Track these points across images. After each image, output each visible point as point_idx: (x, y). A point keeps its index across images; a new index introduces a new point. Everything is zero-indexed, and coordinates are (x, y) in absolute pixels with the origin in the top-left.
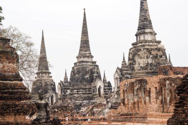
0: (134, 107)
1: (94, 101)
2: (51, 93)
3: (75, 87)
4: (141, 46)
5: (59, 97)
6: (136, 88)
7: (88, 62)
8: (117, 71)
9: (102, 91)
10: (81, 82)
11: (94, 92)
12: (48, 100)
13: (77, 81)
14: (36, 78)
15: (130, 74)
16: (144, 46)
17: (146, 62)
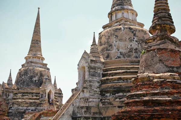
7: (38, 63)
9: (52, 96)
10: (27, 85)
13: (23, 83)
17: (129, 47)
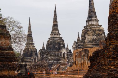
0: (81, 66)
1: (60, 61)
2: (34, 56)
3: (49, 53)
4: (89, 28)
5: (39, 59)
6: (82, 55)
7: (57, 37)
8: (74, 44)
9: (66, 55)
10: (53, 50)
11: (60, 56)
12: (33, 60)
13: (50, 49)
14: (25, 47)
15: (82, 45)
16: (91, 28)
17: (92, 38)
